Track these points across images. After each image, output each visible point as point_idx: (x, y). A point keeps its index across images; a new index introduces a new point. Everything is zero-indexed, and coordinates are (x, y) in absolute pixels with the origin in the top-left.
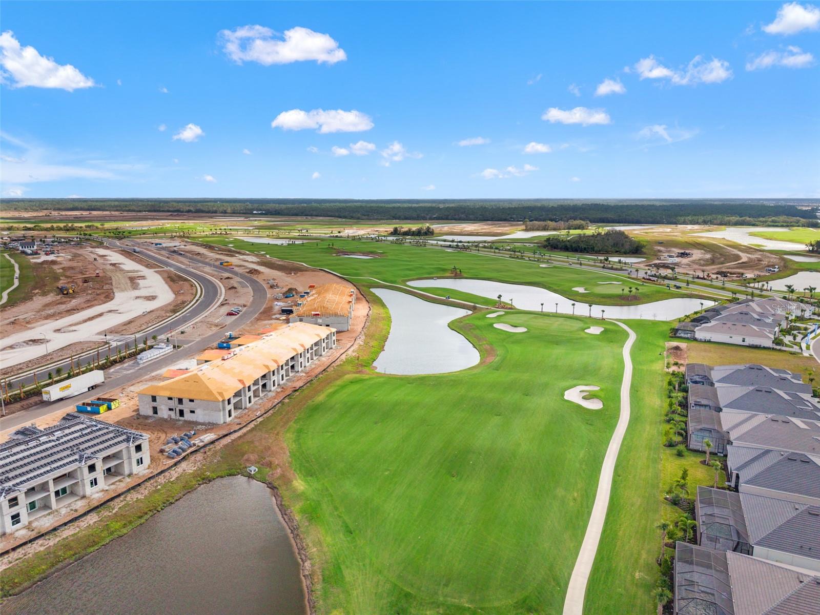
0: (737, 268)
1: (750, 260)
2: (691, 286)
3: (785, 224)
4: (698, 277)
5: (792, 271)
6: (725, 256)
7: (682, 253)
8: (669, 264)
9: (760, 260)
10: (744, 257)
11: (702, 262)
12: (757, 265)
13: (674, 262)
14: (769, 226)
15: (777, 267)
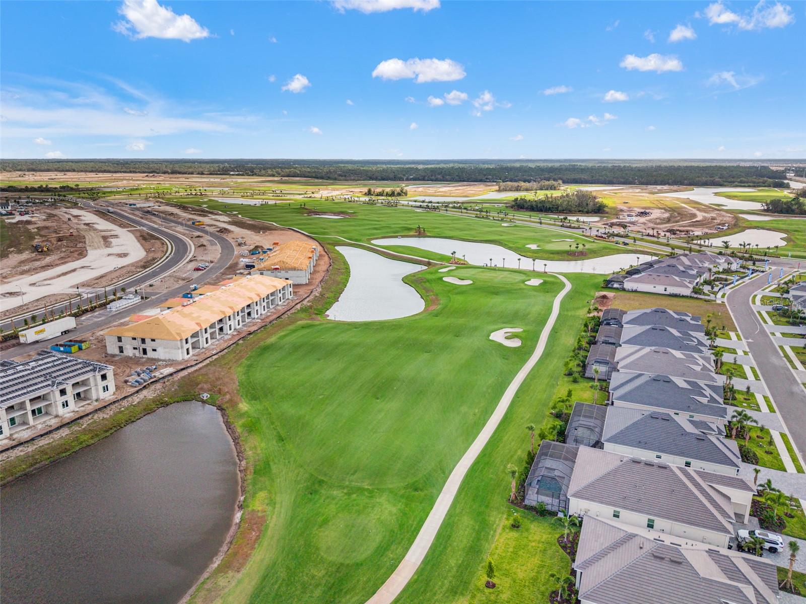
0: (689, 226)
1: (705, 219)
2: (638, 242)
3: (751, 184)
4: (648, 235)
5: (740, 229)
6: (682, 215)
7: (642, 213)
8: (626, 222)
9: (713, 219)
10: (700, 216)
11: (658, 221)
12: (709, 223)
13: (632, 220)
14: (737, 186)
15: (727, 225)
